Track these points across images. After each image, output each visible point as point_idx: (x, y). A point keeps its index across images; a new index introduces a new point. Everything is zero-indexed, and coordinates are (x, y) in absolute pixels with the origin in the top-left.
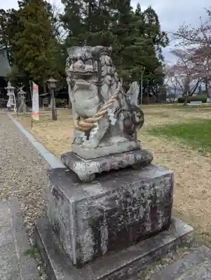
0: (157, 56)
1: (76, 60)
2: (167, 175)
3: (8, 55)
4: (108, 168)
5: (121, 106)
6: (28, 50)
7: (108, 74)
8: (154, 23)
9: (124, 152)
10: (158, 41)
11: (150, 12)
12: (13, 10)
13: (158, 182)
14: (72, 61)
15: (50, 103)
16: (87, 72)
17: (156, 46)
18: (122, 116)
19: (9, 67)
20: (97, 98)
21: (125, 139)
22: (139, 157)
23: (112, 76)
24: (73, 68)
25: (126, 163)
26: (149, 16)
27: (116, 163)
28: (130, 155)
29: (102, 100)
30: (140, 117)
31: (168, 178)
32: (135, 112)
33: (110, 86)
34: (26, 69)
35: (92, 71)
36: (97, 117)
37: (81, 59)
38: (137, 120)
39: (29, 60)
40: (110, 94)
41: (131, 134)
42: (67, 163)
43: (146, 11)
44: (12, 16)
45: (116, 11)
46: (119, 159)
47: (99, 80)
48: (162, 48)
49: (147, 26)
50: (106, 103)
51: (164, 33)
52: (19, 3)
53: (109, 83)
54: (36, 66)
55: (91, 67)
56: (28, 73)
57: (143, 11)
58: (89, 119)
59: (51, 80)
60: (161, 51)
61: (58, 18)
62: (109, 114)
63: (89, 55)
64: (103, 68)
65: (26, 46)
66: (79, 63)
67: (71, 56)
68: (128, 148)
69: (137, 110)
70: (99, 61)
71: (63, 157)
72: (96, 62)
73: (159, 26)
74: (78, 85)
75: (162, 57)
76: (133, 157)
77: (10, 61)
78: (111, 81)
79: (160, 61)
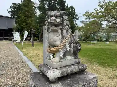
0: (74, 23)
1: (52, 16)
2: (95, 78)
3: (15, 20)
4: (65, 74)
5: (71, 41)
6: (23, 18)
7: (66, 25)
8: (73, 11)
9: (73, 65)
10: (75, 18)
11: (72, 7)
12: (19, 3)
13: (91, 81)
14: (50, 17)
15: (31, 39)
16: (57, 23)
17: (74, 19)
18: (72, 46)
19: (15, 25)
20: (61, 36)
21: (73, 58)
22: (80, 67)
23: (68, 26)
24: (51, 20)
25: (74, 71)
26: (71, 9)
27: (69, 71)
28: (76, 66)
29: (63, 37)
30: (80, 47)
31: (96, 79)
32: (78, 44)
33: (67, 31)
34: (22, 25)
35: (60, 22)
36: (60, 46)
37: (54, 16)
38: (79, 48)
39: (23, 22)
40: (67, 35)
41: (76, 55)
42: (42, 70)
43: (70, 7)
44: (18, 5)
45: (59, 6)
46: (71, 69)
47: (62, 27)
48: (76, 20)
49: (71, 12)
50: (65, 39)
51: (77, 15)
52: (22, 1)
53: (67, 29)
54: (26, 24)
55: (59, 20)
56: (23, 27)
57: (69, 7)
58: (56, 47)
59: (32, 30)
60: (76, 21)
61: (37, 7)
62: (66, 45)
63: (59, 15)
64: (64, 22)
65: (23, 17)
66: (53, 18)
67: (49, 14)
68: (74, 62)
69: (78, 43)
70: (63, 18)
71: (40, 66)
72: (62, 18)
73: (75, 12)
74: (52, 29)
75: (76, 24)
76: (78, 68)
77: (15, 22)
78: (68, 28)
79: (76, 25)
